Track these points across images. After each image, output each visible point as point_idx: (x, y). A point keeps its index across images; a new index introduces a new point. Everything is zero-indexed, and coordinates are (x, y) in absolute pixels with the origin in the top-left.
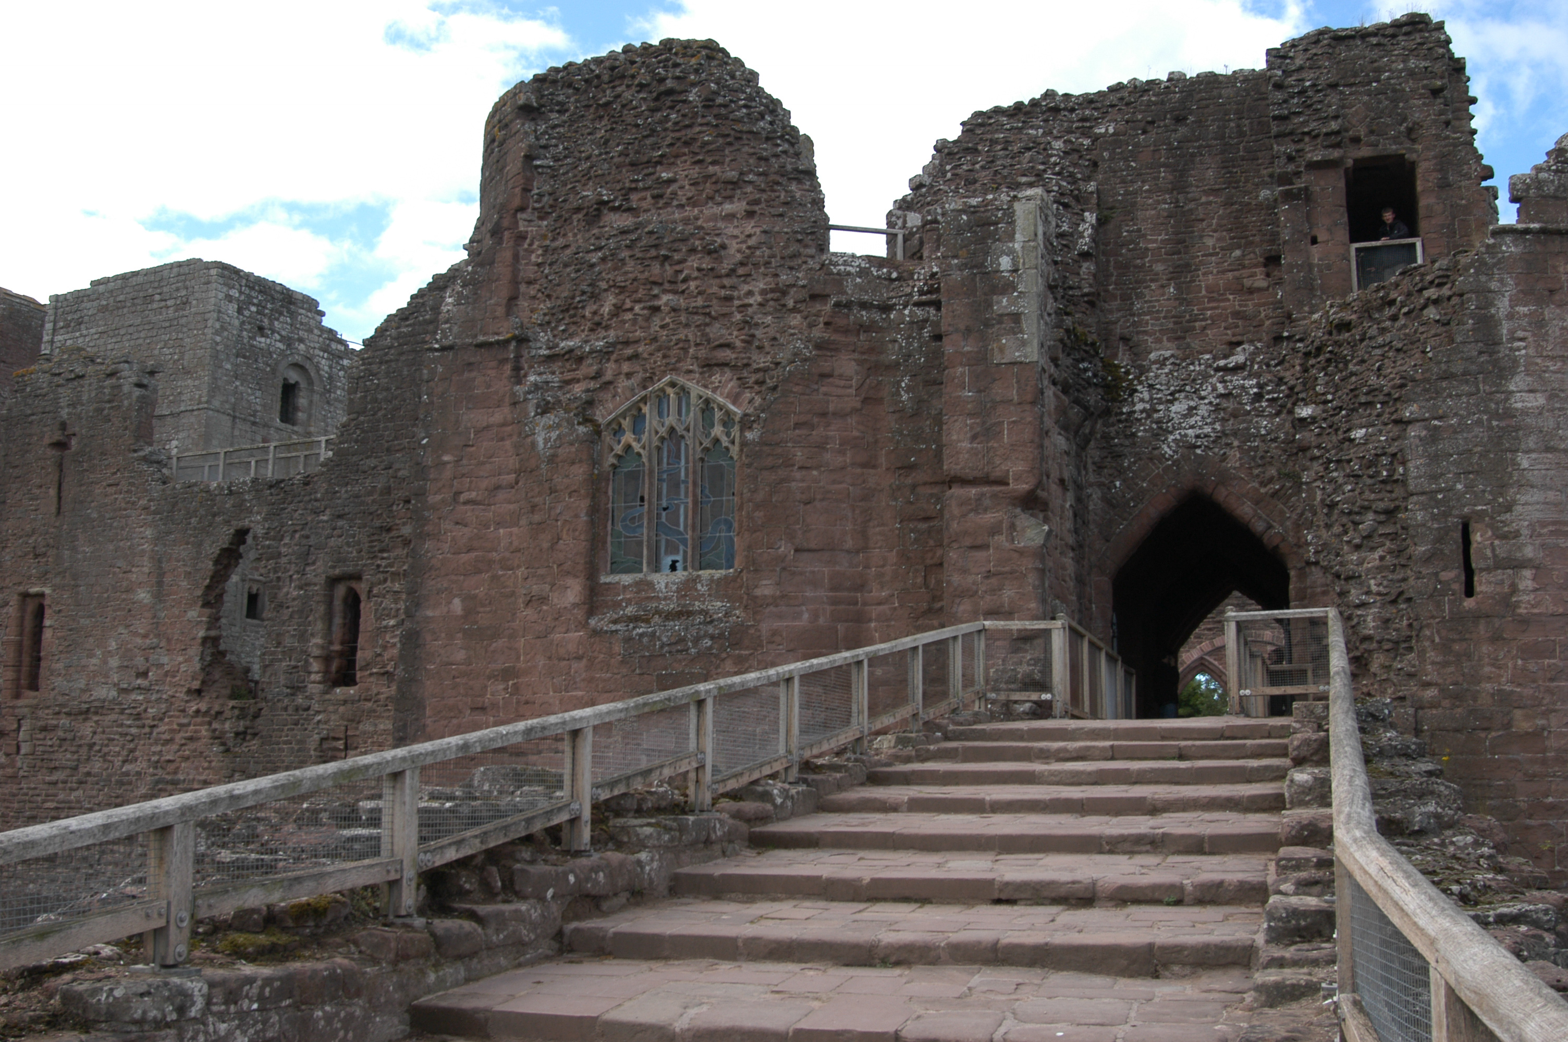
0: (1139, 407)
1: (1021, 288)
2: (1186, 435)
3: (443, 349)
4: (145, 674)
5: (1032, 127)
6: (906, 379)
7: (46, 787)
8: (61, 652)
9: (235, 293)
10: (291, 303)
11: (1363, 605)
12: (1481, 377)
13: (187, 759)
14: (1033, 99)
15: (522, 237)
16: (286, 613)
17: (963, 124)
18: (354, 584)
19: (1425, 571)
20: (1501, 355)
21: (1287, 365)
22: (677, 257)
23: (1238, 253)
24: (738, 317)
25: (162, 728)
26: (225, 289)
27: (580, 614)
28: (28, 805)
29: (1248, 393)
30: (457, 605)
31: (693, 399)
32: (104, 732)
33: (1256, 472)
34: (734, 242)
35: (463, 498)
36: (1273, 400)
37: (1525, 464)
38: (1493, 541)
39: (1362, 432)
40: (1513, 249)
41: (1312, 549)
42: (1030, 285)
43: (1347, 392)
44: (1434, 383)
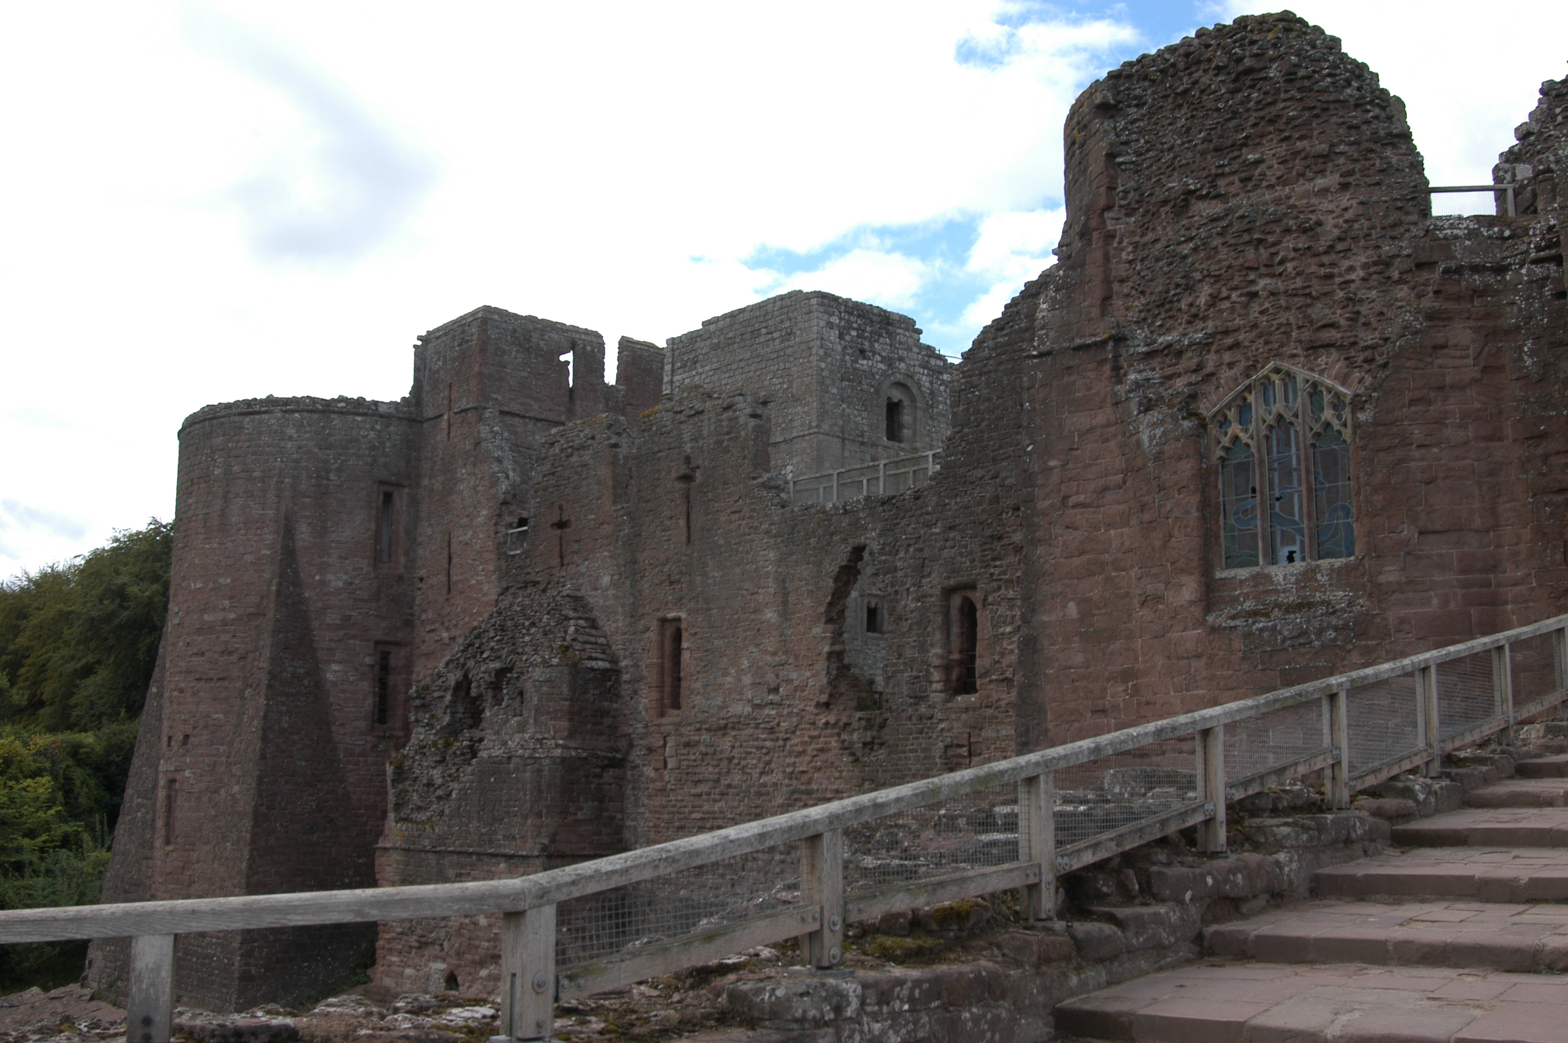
3: (1041, 355)
4: (776, 690)
6: (1529, 343)
7: (692, 798)
8: (699, 672)
9: (835, 320)
10: (888, 324)
13: (819, 769)
15: (1110, 236)
16: (905, 625)
18: (969, 594)
22: (1271, 239)
24: (1341, 294)
25: (795, 741)
26: (826, 317)
27: (1196, 611)
28: (676, 816)
30: (1072, 609)
31: (1300, 383)
32: (741, 746)
34: (1330, 217)
35: (1072, 501)
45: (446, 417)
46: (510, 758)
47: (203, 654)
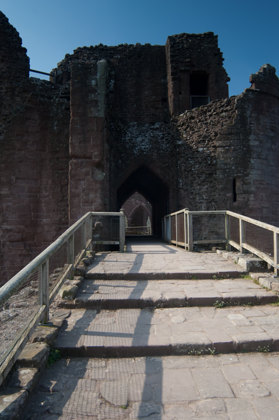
0: (127, 138)
1: (99, 92)
2: (141, 148)
5: (95, 54)
6: (56, 122)
11: (201, 203)
12: (241, 134)
14: (96, 46)
17: (74, 51)
19: (221, 193)
20: (247, 128)
21: (171, 129)
23: (154, 97)
29: (160, 137)
33: (161, 160)
36: (167, 139)
37: (253, 162)
38: (243, 185)
39: (202, 149)
40: (252, 96)
41: (181, 184)
42: (102, 91)
43: (195, 137)
44: (227, 135)
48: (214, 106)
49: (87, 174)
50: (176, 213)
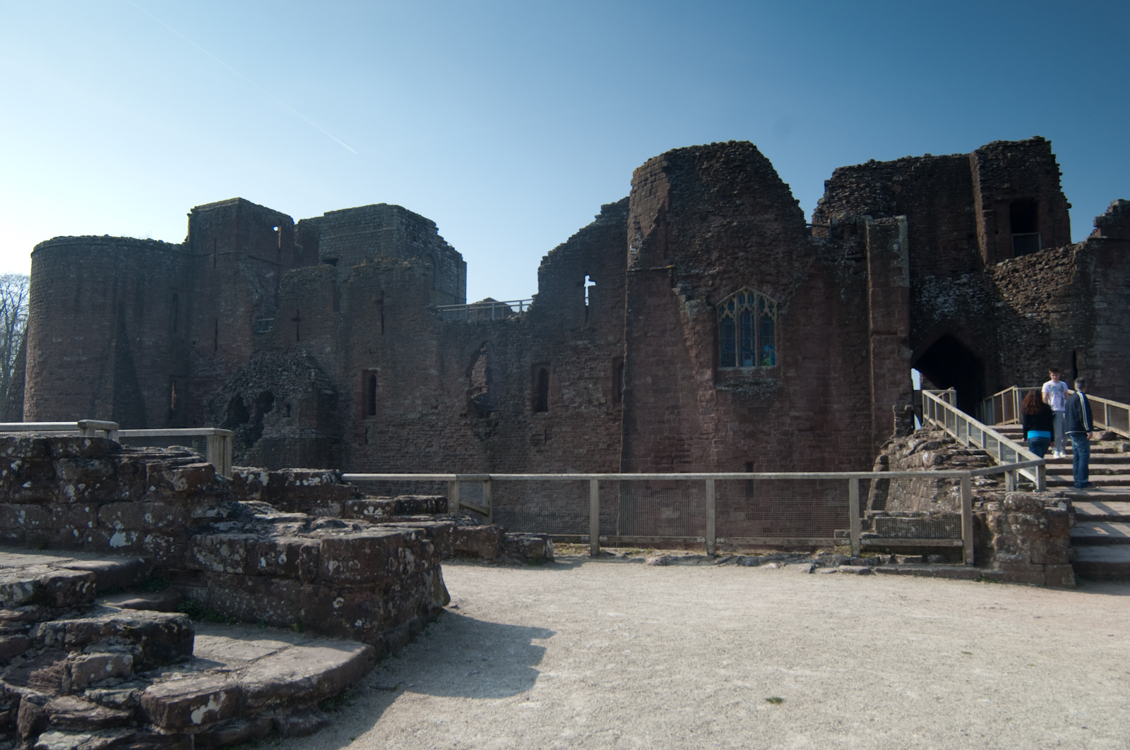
1: (902, 257)
2: (943, 311)
4: (436, 408)
5: (867, 176)
6: (843, 289)
7: (383, 459)
8: (389, 397)
12: (1082, 295)
14: (866, 163)
17: (833, 173)
18: (545, 367)
20: (1090, 287)
21: (985, 283)
22: (746, 237)
23: (956, 233)
24: (773, 263)
25: (447, 431)
27: (711, 384)
29: (969, 294)
30: (649, 380)
31: (755, 296)
32: (414, 434)
33: (972, 326)
34: (770, 231)
36: (979, 297)
37: (1099, 329)
38: (1085, 359)
39: (1030, 315)
40: (1096, 246)
41: (1002, 359)
42: (905, 256)
43: (1021, 298)
44: (1062, 298)
45: (212, 256)
46: (284, 439)
47: (63, 380)
48: (1045, 257)
49: (892, 352)
50: (1002, 392)
